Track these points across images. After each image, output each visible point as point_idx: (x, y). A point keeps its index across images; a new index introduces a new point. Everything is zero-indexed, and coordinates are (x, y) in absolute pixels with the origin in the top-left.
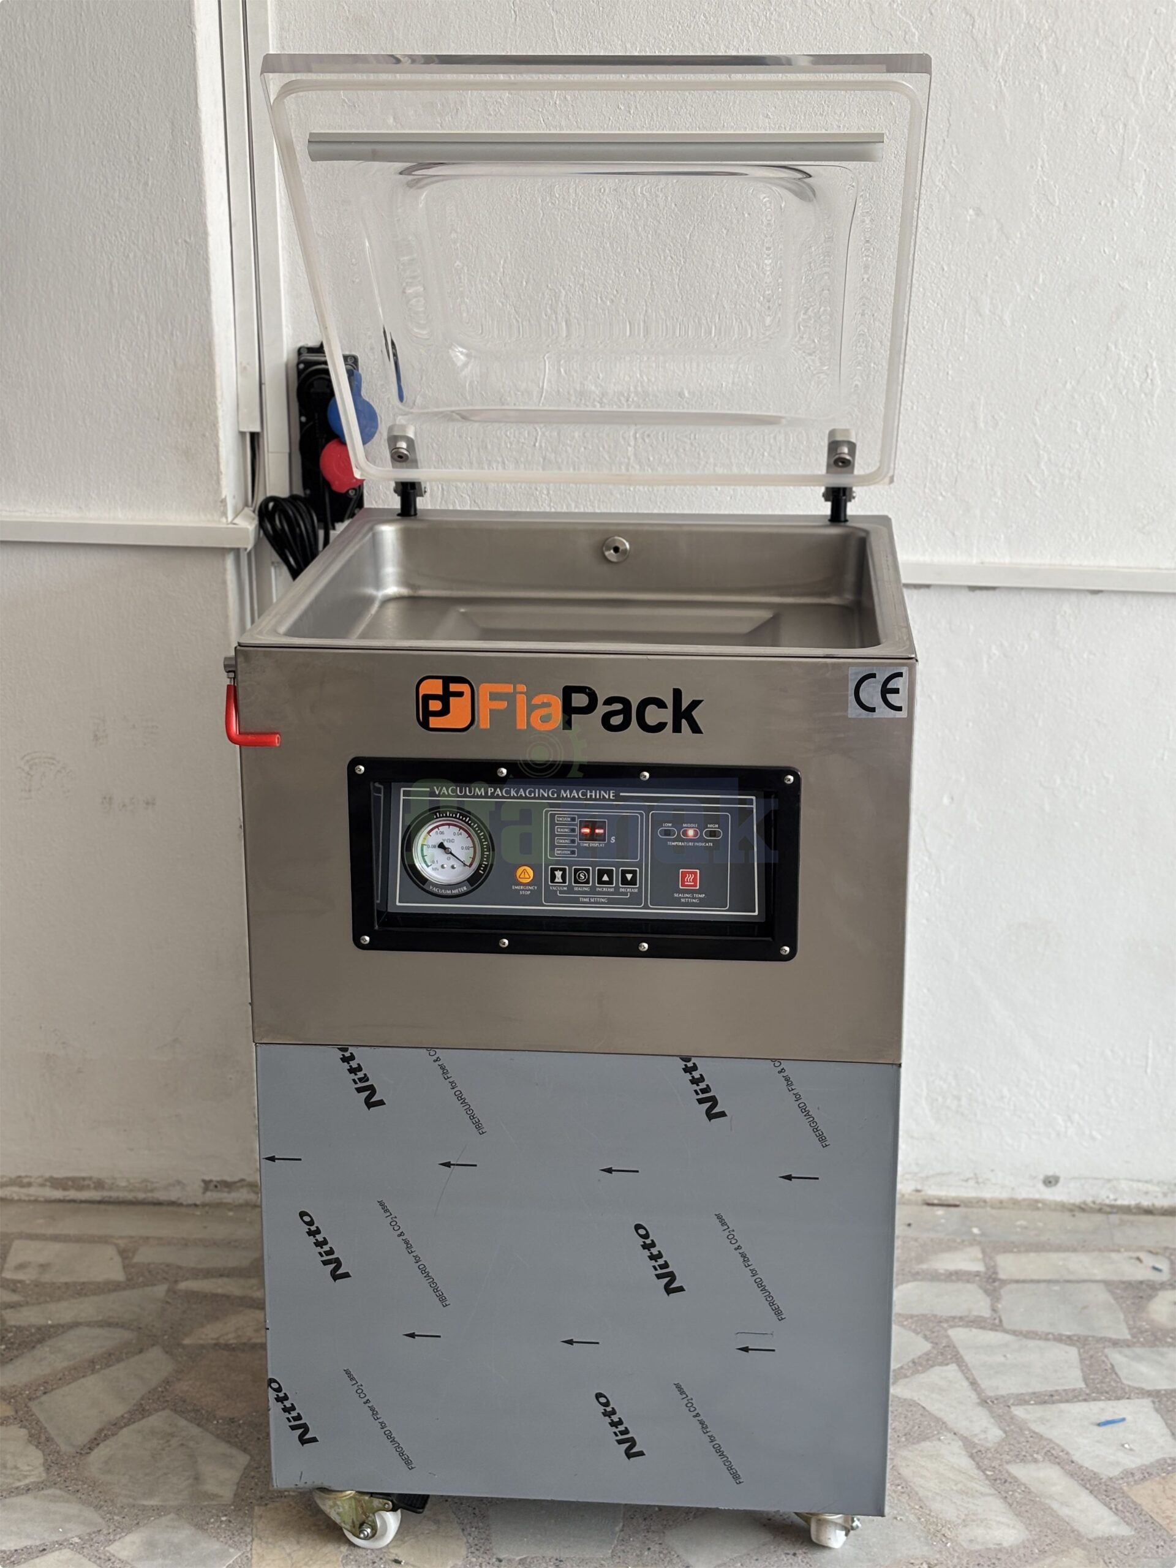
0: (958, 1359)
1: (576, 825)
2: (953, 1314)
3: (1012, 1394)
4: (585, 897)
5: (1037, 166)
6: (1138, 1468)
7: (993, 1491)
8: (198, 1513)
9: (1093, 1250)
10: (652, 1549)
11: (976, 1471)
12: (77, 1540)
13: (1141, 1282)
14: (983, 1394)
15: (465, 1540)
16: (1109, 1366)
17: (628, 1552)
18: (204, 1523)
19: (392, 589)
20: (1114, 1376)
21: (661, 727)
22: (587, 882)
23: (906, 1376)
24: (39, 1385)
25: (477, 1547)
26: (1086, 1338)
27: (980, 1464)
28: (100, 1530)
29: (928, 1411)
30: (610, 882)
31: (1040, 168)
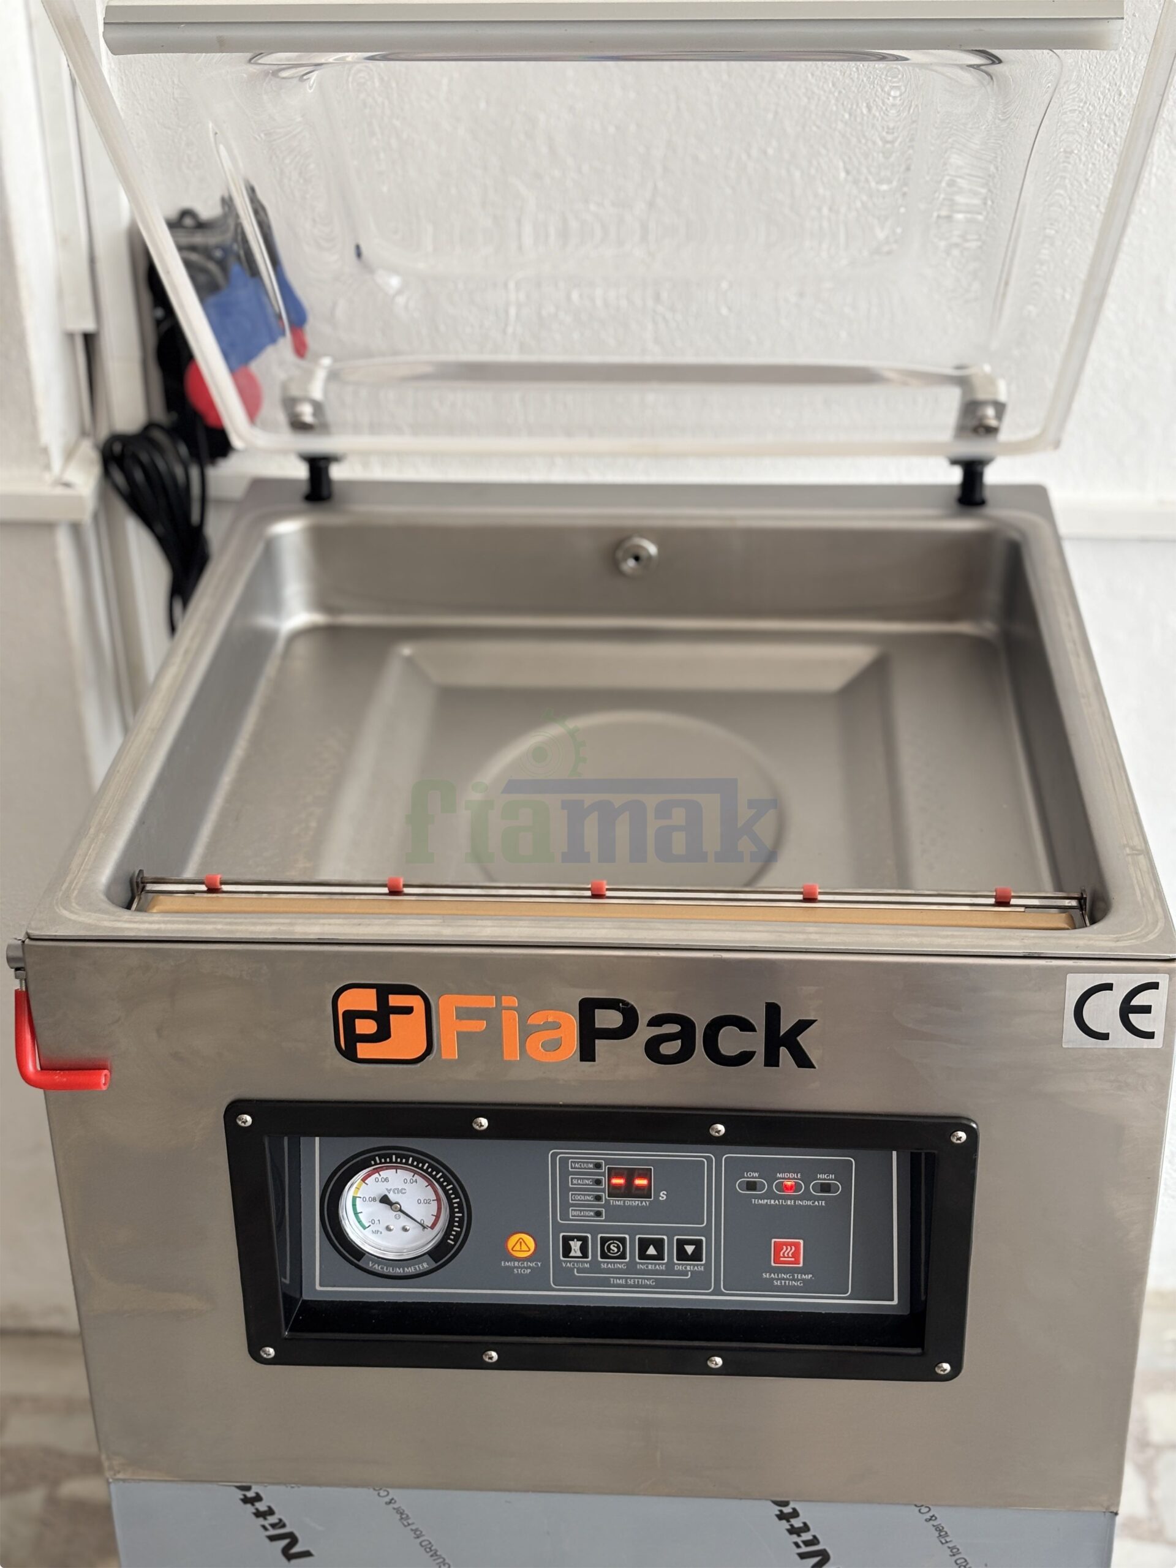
1: (603, 1174)
4: (619, 1278)
19: (301, 618)
21: (744, 1058)
22: (623, 1256)
30: (660, 1257)
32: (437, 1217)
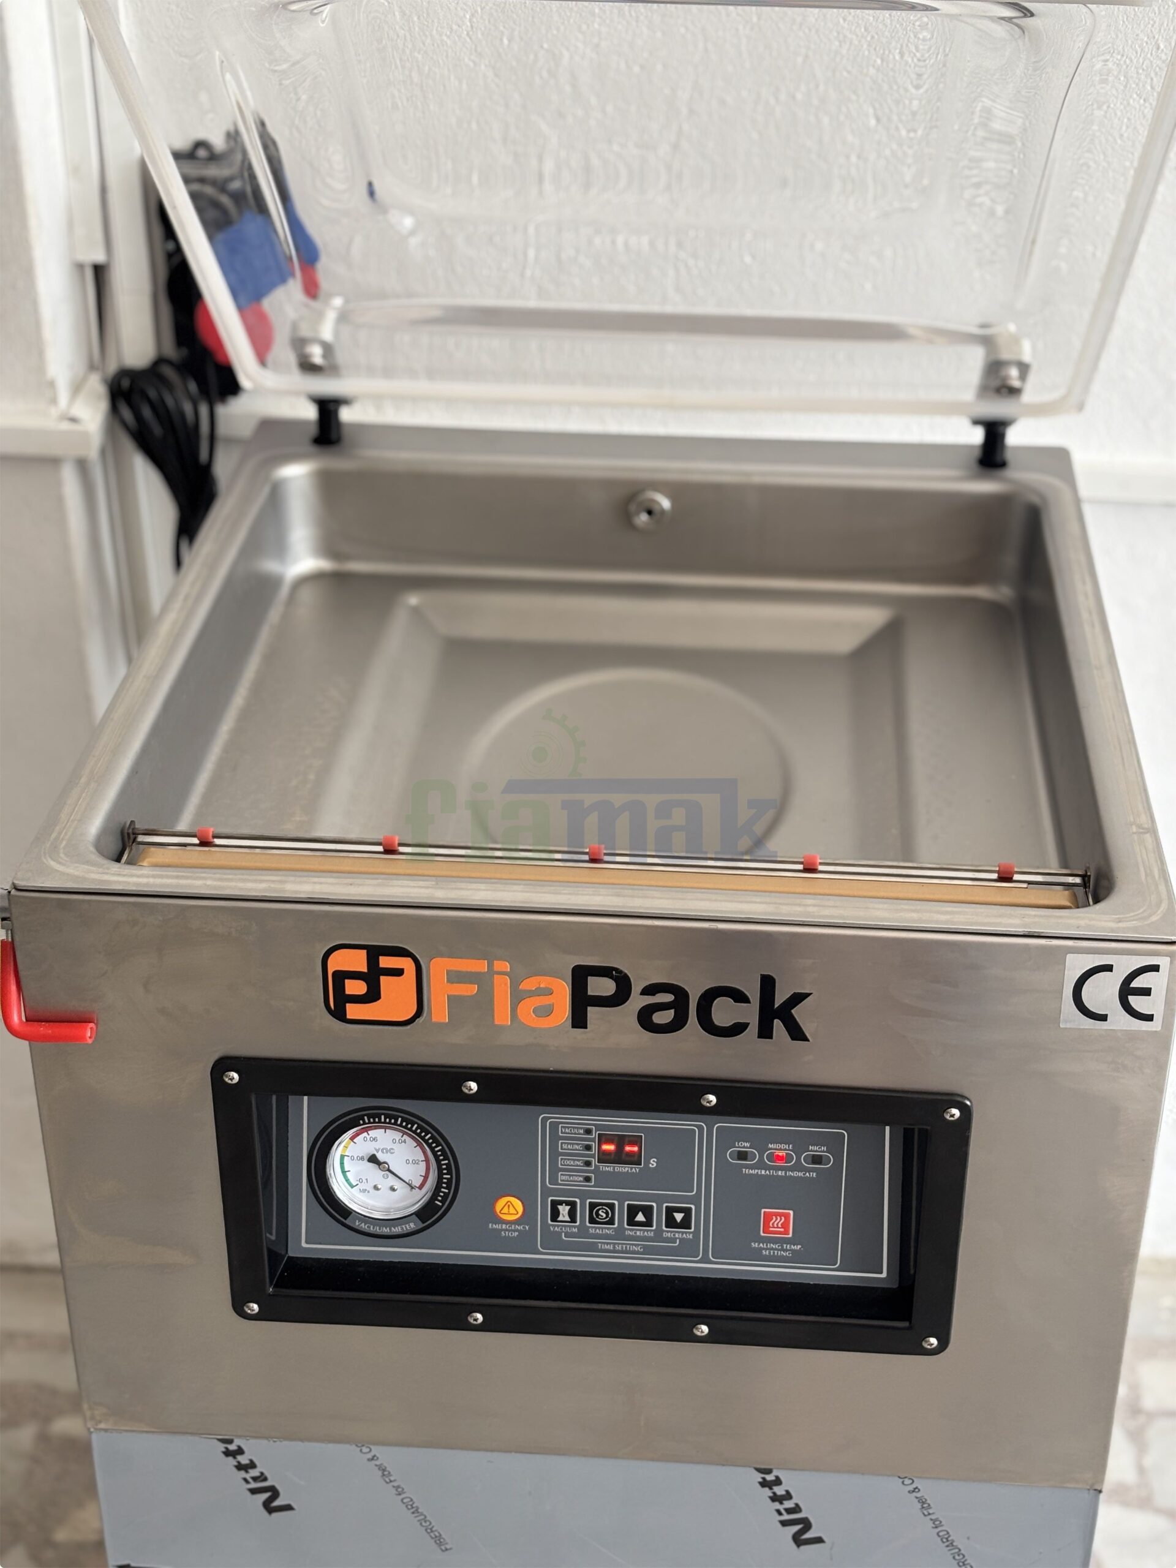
1: (593, 1140)
4: (608, 1244)
19: (305, 562)
21: (737, 1029)
22: (611, 1222)
30: (648, 1223)
32: (426, 1178)
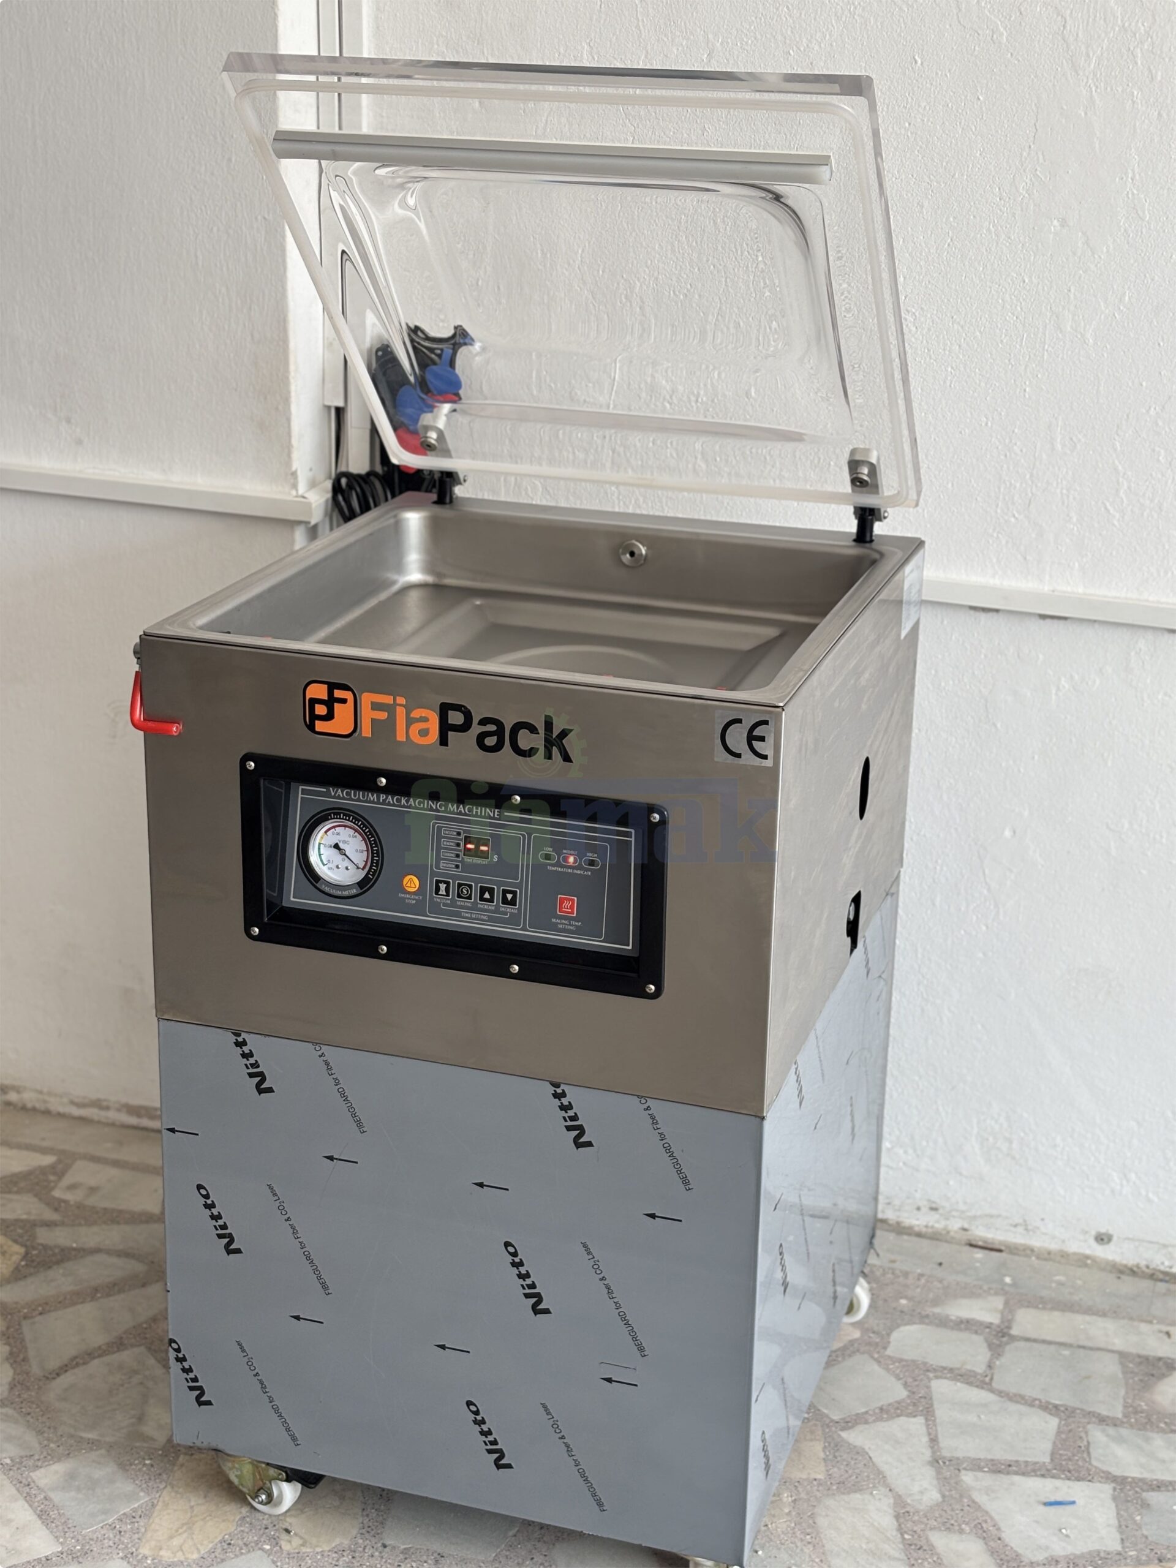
0: (928, 1413)
1: (461, 840)
2: (944, 1365)
3: (969, 1458)
4: (467, 913)
5: (1127, 177)
6: (1066, 1557)
7: (903, 1556)
8: (127, 1452)
9: (1123, 1318)
10: (535, 1560)
11: (895, 1533)
12: (8, 1461)
13: (1160, 1359)
14: (938, 1454)
15: (361, 1520)
16: (1085, 1443)
17: (511, 1558)
18: (128, 1463)
19: (415, 575)
20: (1085, 1455)
21: (530, 753)
22: (470, 898)
23: (866, 1422)
24: (40, 1305)
25: (369, 1530)
26: (1074, 1410)
27: (903, 1526)
28: (32, 1455)
29: (872, 1462)
30: (491, 900)
31: (1130, 180)
32: (366, 861)
